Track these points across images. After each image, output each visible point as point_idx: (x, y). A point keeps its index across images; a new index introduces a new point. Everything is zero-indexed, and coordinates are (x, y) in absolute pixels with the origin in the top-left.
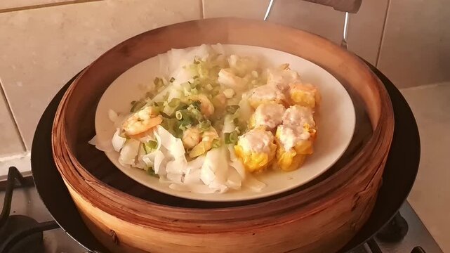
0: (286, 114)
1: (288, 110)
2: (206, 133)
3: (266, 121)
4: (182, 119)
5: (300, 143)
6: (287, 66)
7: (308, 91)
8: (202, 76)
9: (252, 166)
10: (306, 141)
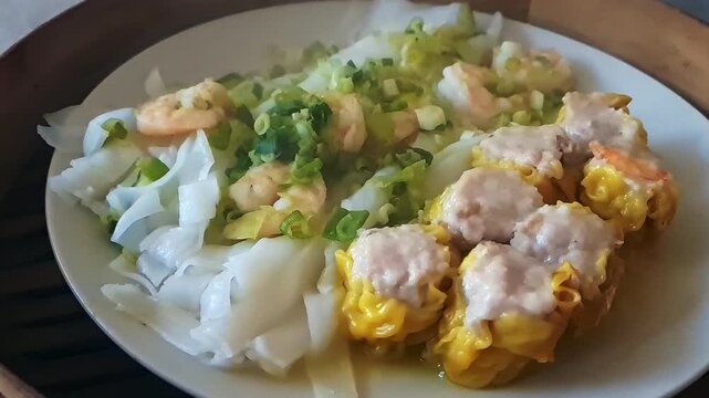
0: (531, 217)
1: (546, 209)
2: (294, 191)
3: (461, 215)
4: (265, 135)
5: (508, 317)
6: (623, 103)
7: (635, 178)
8: (403, 64)
9: (357, 326)
10: (533, 317)
